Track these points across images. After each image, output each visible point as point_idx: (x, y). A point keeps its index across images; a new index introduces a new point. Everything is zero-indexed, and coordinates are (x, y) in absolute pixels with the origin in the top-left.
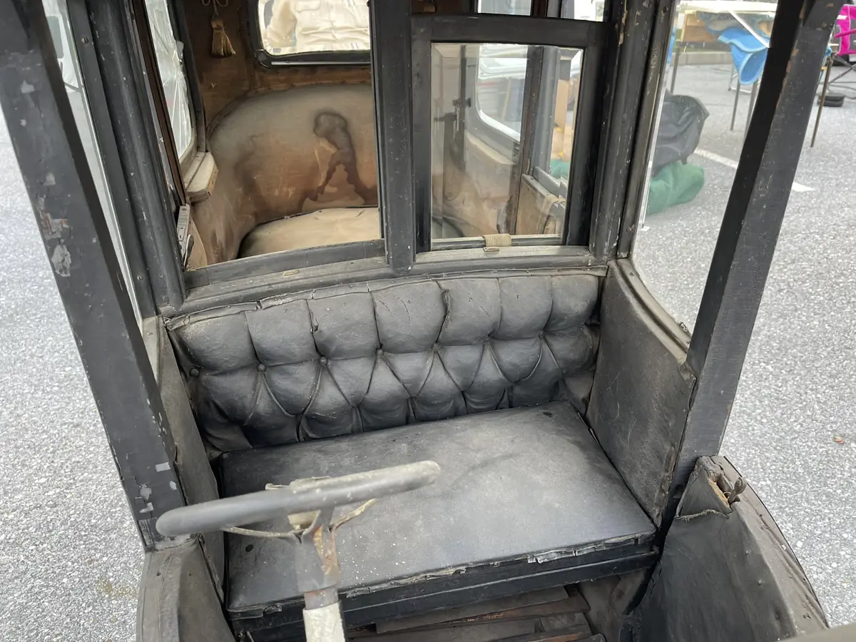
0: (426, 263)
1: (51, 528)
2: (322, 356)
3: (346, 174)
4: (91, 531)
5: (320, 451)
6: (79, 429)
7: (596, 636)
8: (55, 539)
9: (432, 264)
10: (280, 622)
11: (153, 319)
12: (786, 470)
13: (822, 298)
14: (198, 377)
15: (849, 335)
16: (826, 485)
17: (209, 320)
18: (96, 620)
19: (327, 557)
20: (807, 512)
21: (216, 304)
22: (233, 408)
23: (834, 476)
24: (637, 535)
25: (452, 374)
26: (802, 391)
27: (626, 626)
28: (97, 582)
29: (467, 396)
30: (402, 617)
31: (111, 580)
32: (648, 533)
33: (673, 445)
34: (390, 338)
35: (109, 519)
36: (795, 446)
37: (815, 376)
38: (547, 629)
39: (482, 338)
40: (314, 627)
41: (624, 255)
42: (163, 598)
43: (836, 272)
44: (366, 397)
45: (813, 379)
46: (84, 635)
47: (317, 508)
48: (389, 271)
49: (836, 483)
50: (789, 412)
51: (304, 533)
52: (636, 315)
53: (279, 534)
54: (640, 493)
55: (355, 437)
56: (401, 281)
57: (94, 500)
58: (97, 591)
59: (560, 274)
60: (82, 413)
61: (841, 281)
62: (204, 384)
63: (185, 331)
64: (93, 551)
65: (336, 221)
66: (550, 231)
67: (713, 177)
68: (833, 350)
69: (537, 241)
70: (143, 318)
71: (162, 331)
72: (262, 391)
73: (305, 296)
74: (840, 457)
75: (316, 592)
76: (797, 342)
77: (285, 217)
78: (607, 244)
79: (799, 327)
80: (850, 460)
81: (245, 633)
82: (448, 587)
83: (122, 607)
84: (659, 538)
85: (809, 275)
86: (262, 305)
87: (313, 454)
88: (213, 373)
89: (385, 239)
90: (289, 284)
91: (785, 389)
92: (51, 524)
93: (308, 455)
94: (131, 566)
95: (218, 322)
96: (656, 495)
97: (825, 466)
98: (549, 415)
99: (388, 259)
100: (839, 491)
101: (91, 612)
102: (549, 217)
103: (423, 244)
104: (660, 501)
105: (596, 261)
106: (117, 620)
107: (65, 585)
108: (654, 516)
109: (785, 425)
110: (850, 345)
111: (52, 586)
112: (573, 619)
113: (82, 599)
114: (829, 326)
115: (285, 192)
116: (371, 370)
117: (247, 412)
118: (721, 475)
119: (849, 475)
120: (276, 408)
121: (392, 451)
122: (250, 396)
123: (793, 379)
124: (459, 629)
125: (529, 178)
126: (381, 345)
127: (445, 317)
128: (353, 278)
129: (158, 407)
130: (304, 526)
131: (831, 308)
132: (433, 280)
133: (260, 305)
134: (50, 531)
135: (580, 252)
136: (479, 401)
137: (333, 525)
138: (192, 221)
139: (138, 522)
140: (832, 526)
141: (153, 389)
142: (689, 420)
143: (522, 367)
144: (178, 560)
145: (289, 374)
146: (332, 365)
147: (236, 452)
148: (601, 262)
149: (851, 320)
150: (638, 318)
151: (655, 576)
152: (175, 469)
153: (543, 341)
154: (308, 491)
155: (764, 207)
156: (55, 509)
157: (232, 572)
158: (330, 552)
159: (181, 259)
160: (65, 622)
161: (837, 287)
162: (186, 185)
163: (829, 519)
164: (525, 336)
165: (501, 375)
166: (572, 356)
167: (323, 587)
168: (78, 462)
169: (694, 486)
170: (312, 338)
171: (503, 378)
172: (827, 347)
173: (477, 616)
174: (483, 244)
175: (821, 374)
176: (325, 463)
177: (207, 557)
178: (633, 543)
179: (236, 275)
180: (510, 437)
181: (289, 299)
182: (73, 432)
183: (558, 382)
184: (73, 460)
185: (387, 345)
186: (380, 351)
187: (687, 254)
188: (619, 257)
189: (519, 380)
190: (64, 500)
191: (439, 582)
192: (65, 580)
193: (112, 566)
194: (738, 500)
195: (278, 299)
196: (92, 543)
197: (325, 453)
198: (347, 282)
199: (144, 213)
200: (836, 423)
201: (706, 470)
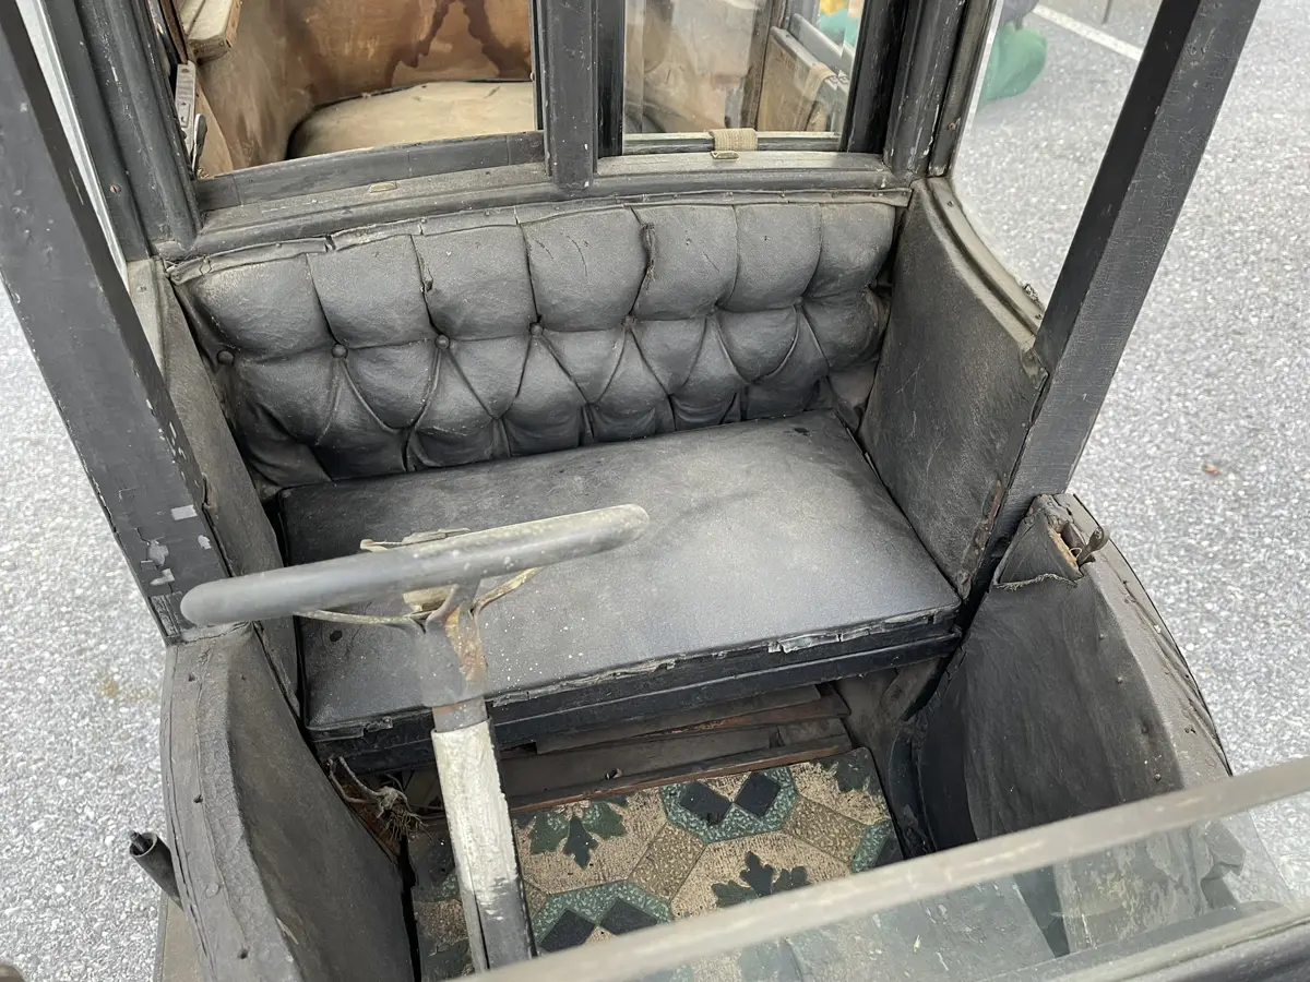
0: (612, 176)
1: (11, 601)
2: (440, 333)
3: (467, 20)
4: (77, 605)
5: (443, 488)
6: (40, 448)
7: (858, 750)
8: (20, 618)
9: (624, 178)
10: (391, 744)
11: (146, 263)
12: (1129, 512)
13: (1206, 255)
14: (231, 365)
15: (1240, 313)
16: (1186, 534)
17: (245, 267)
18: (97, 737)
19: (468, 654)
20: (1156, 573)
21: (255, 239)
22: (296, 419)
23: (1199, 521)
24: (932, 611)
25: (655, 367)
26: (1163, 397)
27: (903, 736)
28: (93, 682)
29: (677, 402)
30: (577, 731)
31: (116, 678)
32: (948, 608)
33: (999, 478)
34: (554, 306)
35: (104, 588)
36: (1147, 477)
37: (1185, 374)
38: (787, 741)
39: (705, 308)
40: (451, 758)
41: (939, 171)
42: (202, 714)
43: (1231, 215)
44: (517, 402)
45: (1181, 379)
46: (78, 760)
47: (454, 582)
48: (552, 188)
49: (1201, 531)
50: (1142, 428)
51: (429, 618)
52: (954, 271)
53: (389, 620)
54: (938, 547)
55: (498, 466)
56: (571, 208)
57: (76, 559)
58: (94, 694)
59: (832, 200)
60: (43, 423)
61: (1237, 228)
62: (243, 377)
63: (204, 286)
64: (83, 636)
65: (453, 102)
66: (817, 128)
67: (1058, 53)
68: (1215, 335)
69: (799, 144)
70: (127, 262)
71: (164, 284)
72: (342, 388)
73: (407, 229)
74: (1211, 495)
75: (452, 706)
76: (1163, 322)
77: (365, 94)
78: (913, 151)
79: (1168, 300)
80: (1224, 499)
81: (336, 760)
82: (647, 688)
83: (137, 717)
84: (966, 614)
85: (1190, 218)
86: (336, 244)
87: (432, 491)
88: (257, 359)
89: (544, 131)
90: (380, 208)
91: (1139, 393)
92: (11, 595)
93: (424, 492)
94: (147, 657)
95: (260, 271)
96: (965, 551)
97: (1187, 507)
98: (803, 431)
99: (550, 168)
100: (1205, 543)
101: (88, 725)
102: (815, 105)
103: (609, 144)
104: (970, 560)
105: (894, 181)
106: (131, 736)
107: (42, 687)
108: (960, 583)
109: (1134, 447)
110: (1241, 329)
111: (22, 689)
112: (824, 728)
113: (73, 708)
114: (1213, 298)
115: (363, 49)
116: (523, 359)
117: (320, 423)
118: (1068, 523)
119: (1222, 520)
120: (366, 418)
121: (559, 486)
122: (322, 398)
123: (1153, 379)
124: (657, 745)
125: (783, 34)
126: (539, 318)
127: (645, 271)
128: (491, 200)
129: (165, 413)
130: (428, 607)
131: (1218, 271)
132: (626, 207)
133: (332, 243)
134: (11, 607)
135: (870, 164)
136: (698, 410)
137: (477, 604)
138: (201, 93)
139: (149, 600)
140: (1191, 593)
141: (156, 384)
142: (1029, 439)
143: (765, 355)
144: (223, 658)
145: (387, 363)
146: (459, 349)
147: (305, 488)
148: (900, 183)
149: (1246, 291)
150: (956, 277)
151: (953, 669)
152: (206, 514)
153: (802, 315)
154: (438, 554)
155: (1195, 84)
156: (14, 574)
157: (310, 671)
158: (472, 646)
159: (188, 160)
160: (47, 742)
161: (1231, 238)
162: (186, 27)
163: (1188, 582)
164: (772, 306)
165: (733, 370)
166: (845, 339)
167: (462, 699)
168: (45, 500)
169: (1026, 540)
170: (423, 303)
171: (735, 372)
172: (1206, 330)
173: (685, 727)
174: (711, 145)
175: (1194, 372)
176: (451, 505)
177: (269, 651)
178: (926, 622)
179: (285, 189)
180: (745, 466)
181: (381, 234)
182: (31, 454)
183: (818, 381)
184: (37, 497)
185: (547, 317)
186: (537, 328)
187: (1011, 181)
188: (931, 174)
189: (759, 379)
190: (28, 559)
191: (636, 682)
192: (42, 680)
193: (116, 658)
194: (1092, 559)
195: (361, 233)
196: (81, 624)
197: (451, 489)
198: (481, 205)
199: (113, 68)
200: (1208, 444)
201: (1047, 515)
